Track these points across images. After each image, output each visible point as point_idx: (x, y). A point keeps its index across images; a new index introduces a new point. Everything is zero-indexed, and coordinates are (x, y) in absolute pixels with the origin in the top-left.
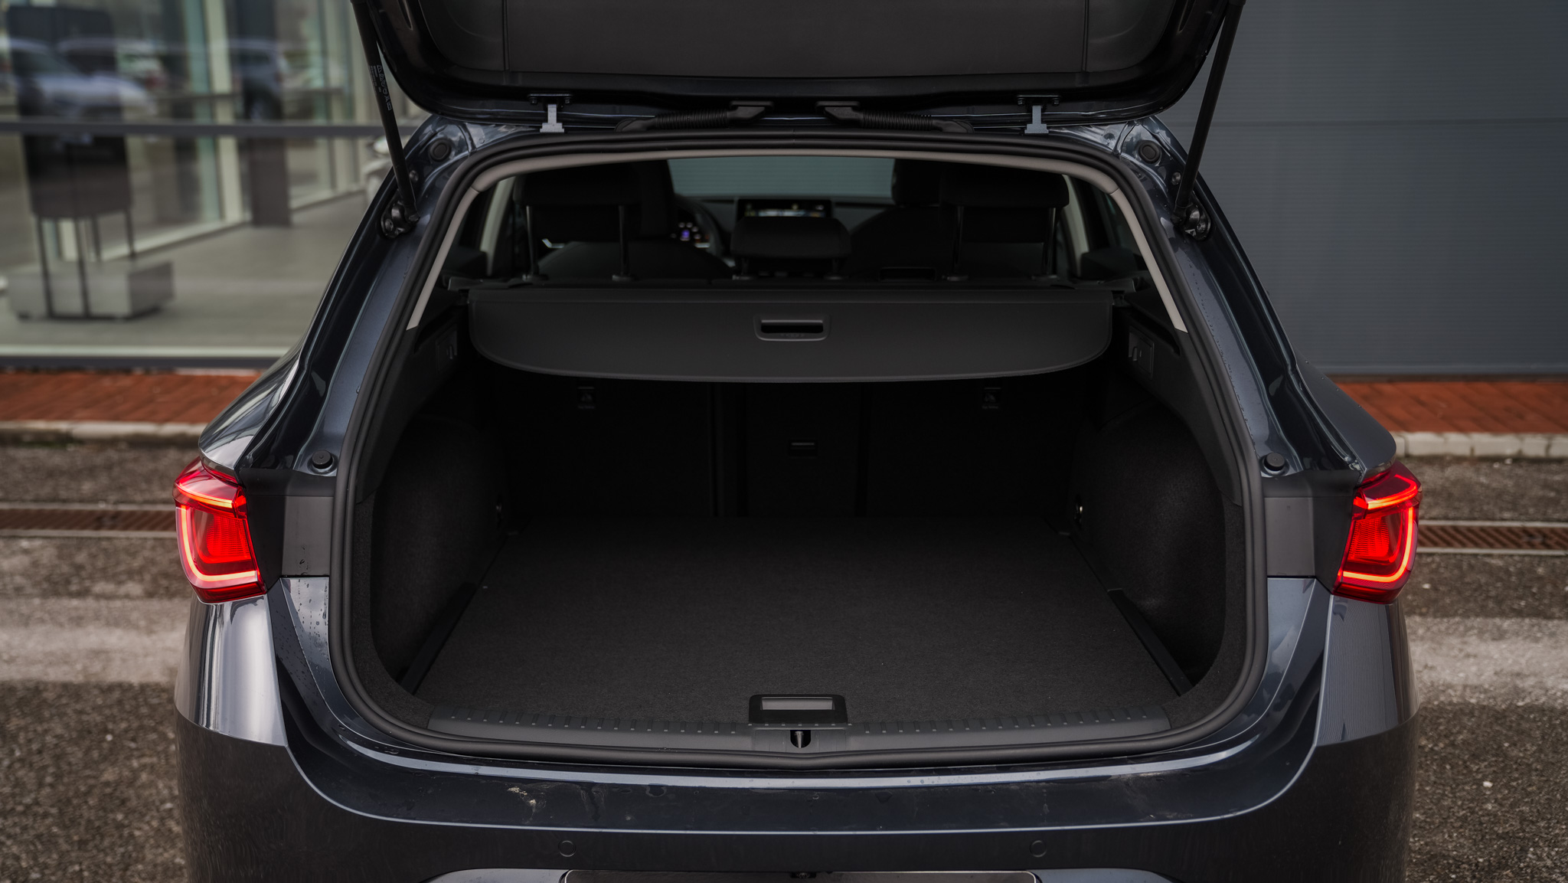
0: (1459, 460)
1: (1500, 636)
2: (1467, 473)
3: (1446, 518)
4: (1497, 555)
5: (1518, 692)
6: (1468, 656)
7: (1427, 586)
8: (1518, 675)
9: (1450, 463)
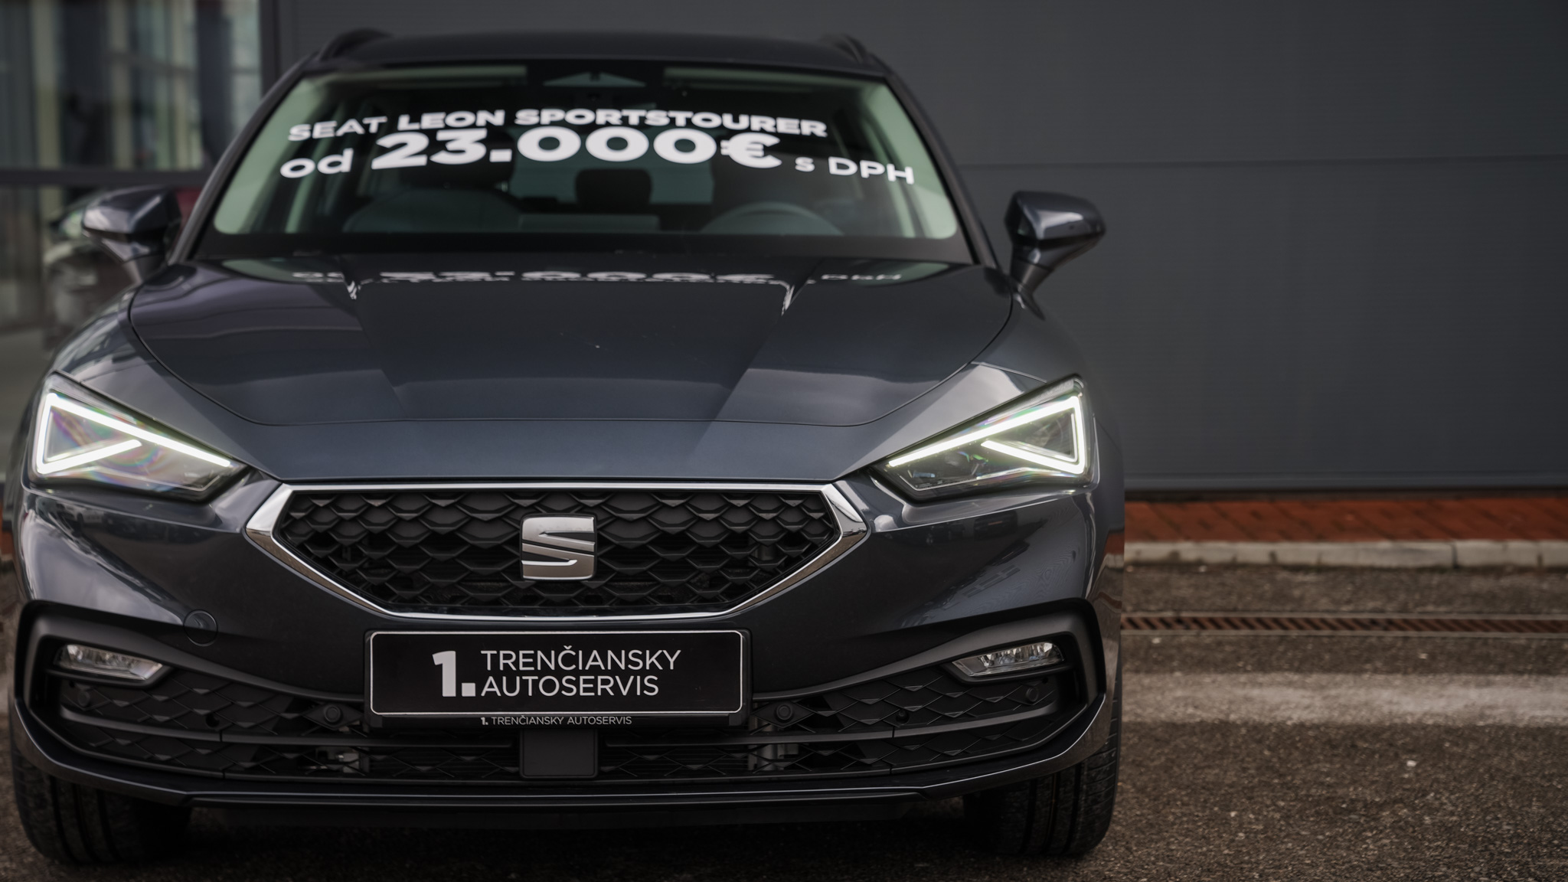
0: (1522, 570)
1: (1489, 684)
2: (1528, 581)
3: (1479, 612)
4: (1521, 639)
5: (1482, 716)
6: (1441, 696)
7: (1423, 656)
8: (1491, 707)
9: (1510, 574)
